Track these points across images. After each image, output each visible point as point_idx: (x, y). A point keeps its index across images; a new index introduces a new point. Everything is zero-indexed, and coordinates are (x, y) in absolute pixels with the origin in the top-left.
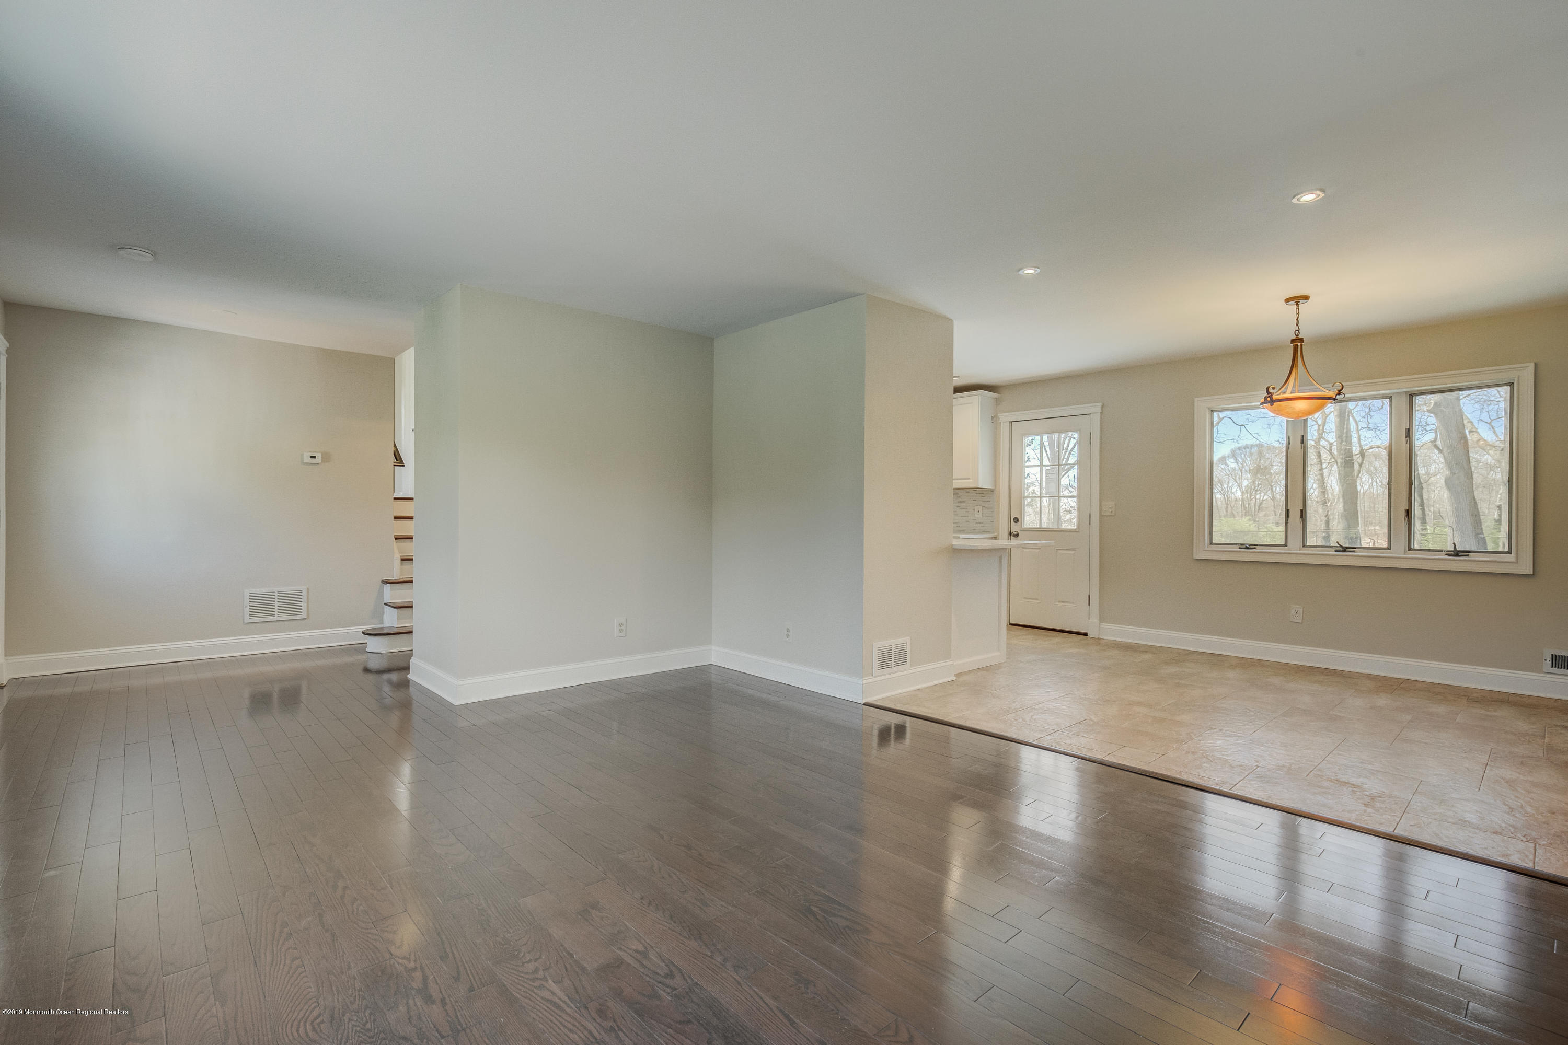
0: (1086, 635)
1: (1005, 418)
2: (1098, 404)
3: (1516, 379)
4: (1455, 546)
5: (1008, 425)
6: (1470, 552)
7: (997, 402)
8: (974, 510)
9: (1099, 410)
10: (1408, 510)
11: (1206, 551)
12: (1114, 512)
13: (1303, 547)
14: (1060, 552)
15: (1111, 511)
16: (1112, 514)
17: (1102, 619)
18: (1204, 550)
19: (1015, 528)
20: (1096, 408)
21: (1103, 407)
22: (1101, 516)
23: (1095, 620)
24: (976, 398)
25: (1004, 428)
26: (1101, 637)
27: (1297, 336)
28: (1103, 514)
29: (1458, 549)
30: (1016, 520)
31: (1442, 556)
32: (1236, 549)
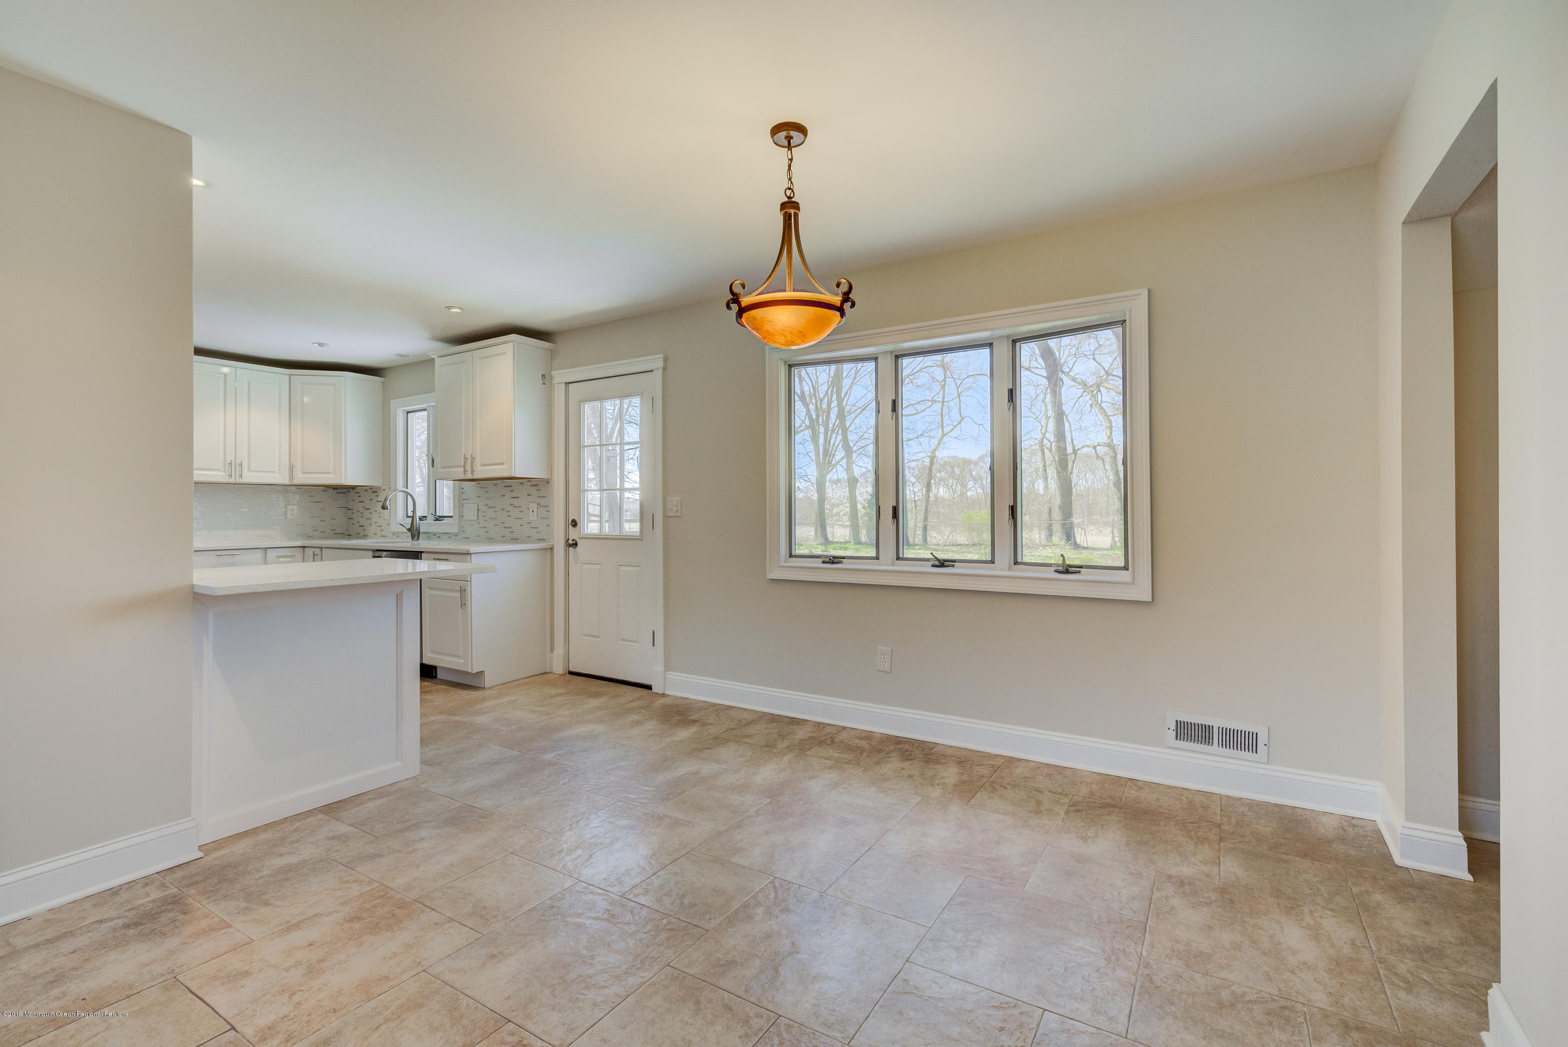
0: (649, 687)
1: (560, 376)
2: (657, 356)
3: (1127, 312)
4: (1064, 558)
5: (564, 387)
6: (1081, 567)
7: (552, 355)
8: (528, 509)
9: (661, 364)
10: (1012, 507)
11: (782, 567)
12: (680, 510)
13: (897, 560)
14: (623, 568)
15: (676, 509)
16: (679, 514)
17: (667, 668)
18: (779, 567)
19: (573, 534)
20: (656, 362)
21: (666, 359)
22: (666, 517)
23: (660, 668)
24: (510, 345)
25: (559, 391)
26: (667, 692)
27: (789, 198)
28: (669, 514)
29: (1067, 563)
30: (574, 524)
31: (1050, 573)
32: (817, 563)
